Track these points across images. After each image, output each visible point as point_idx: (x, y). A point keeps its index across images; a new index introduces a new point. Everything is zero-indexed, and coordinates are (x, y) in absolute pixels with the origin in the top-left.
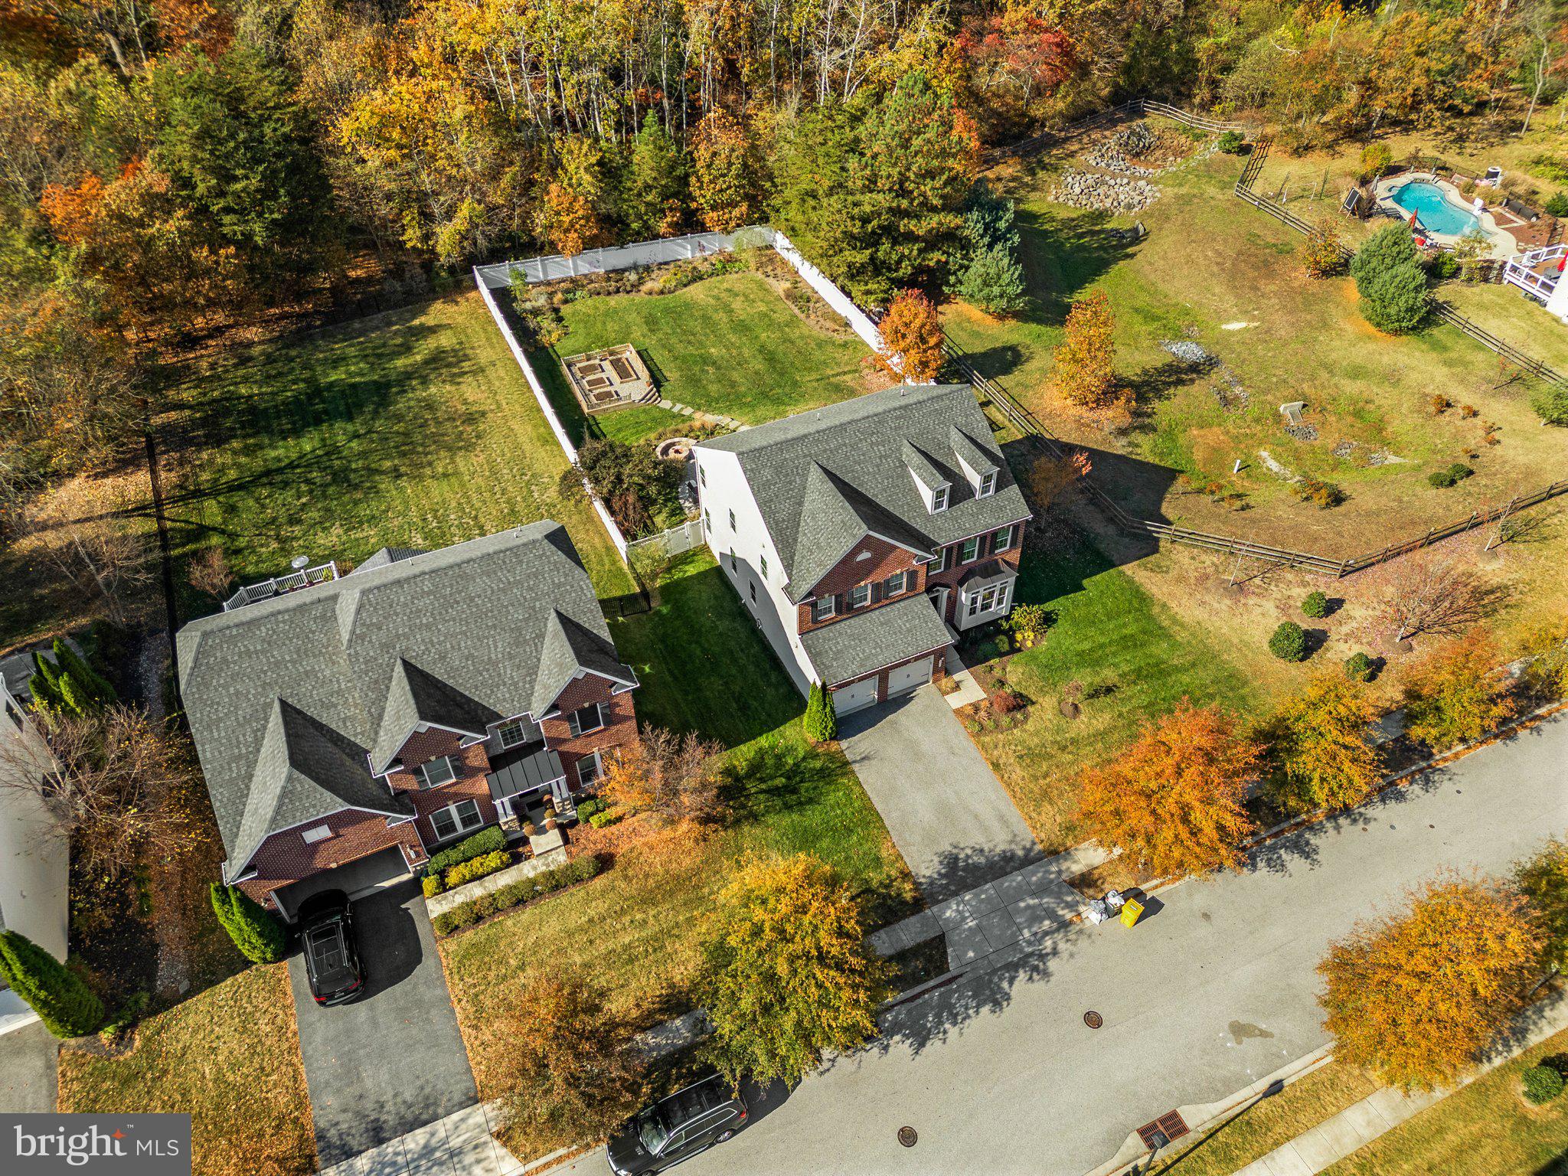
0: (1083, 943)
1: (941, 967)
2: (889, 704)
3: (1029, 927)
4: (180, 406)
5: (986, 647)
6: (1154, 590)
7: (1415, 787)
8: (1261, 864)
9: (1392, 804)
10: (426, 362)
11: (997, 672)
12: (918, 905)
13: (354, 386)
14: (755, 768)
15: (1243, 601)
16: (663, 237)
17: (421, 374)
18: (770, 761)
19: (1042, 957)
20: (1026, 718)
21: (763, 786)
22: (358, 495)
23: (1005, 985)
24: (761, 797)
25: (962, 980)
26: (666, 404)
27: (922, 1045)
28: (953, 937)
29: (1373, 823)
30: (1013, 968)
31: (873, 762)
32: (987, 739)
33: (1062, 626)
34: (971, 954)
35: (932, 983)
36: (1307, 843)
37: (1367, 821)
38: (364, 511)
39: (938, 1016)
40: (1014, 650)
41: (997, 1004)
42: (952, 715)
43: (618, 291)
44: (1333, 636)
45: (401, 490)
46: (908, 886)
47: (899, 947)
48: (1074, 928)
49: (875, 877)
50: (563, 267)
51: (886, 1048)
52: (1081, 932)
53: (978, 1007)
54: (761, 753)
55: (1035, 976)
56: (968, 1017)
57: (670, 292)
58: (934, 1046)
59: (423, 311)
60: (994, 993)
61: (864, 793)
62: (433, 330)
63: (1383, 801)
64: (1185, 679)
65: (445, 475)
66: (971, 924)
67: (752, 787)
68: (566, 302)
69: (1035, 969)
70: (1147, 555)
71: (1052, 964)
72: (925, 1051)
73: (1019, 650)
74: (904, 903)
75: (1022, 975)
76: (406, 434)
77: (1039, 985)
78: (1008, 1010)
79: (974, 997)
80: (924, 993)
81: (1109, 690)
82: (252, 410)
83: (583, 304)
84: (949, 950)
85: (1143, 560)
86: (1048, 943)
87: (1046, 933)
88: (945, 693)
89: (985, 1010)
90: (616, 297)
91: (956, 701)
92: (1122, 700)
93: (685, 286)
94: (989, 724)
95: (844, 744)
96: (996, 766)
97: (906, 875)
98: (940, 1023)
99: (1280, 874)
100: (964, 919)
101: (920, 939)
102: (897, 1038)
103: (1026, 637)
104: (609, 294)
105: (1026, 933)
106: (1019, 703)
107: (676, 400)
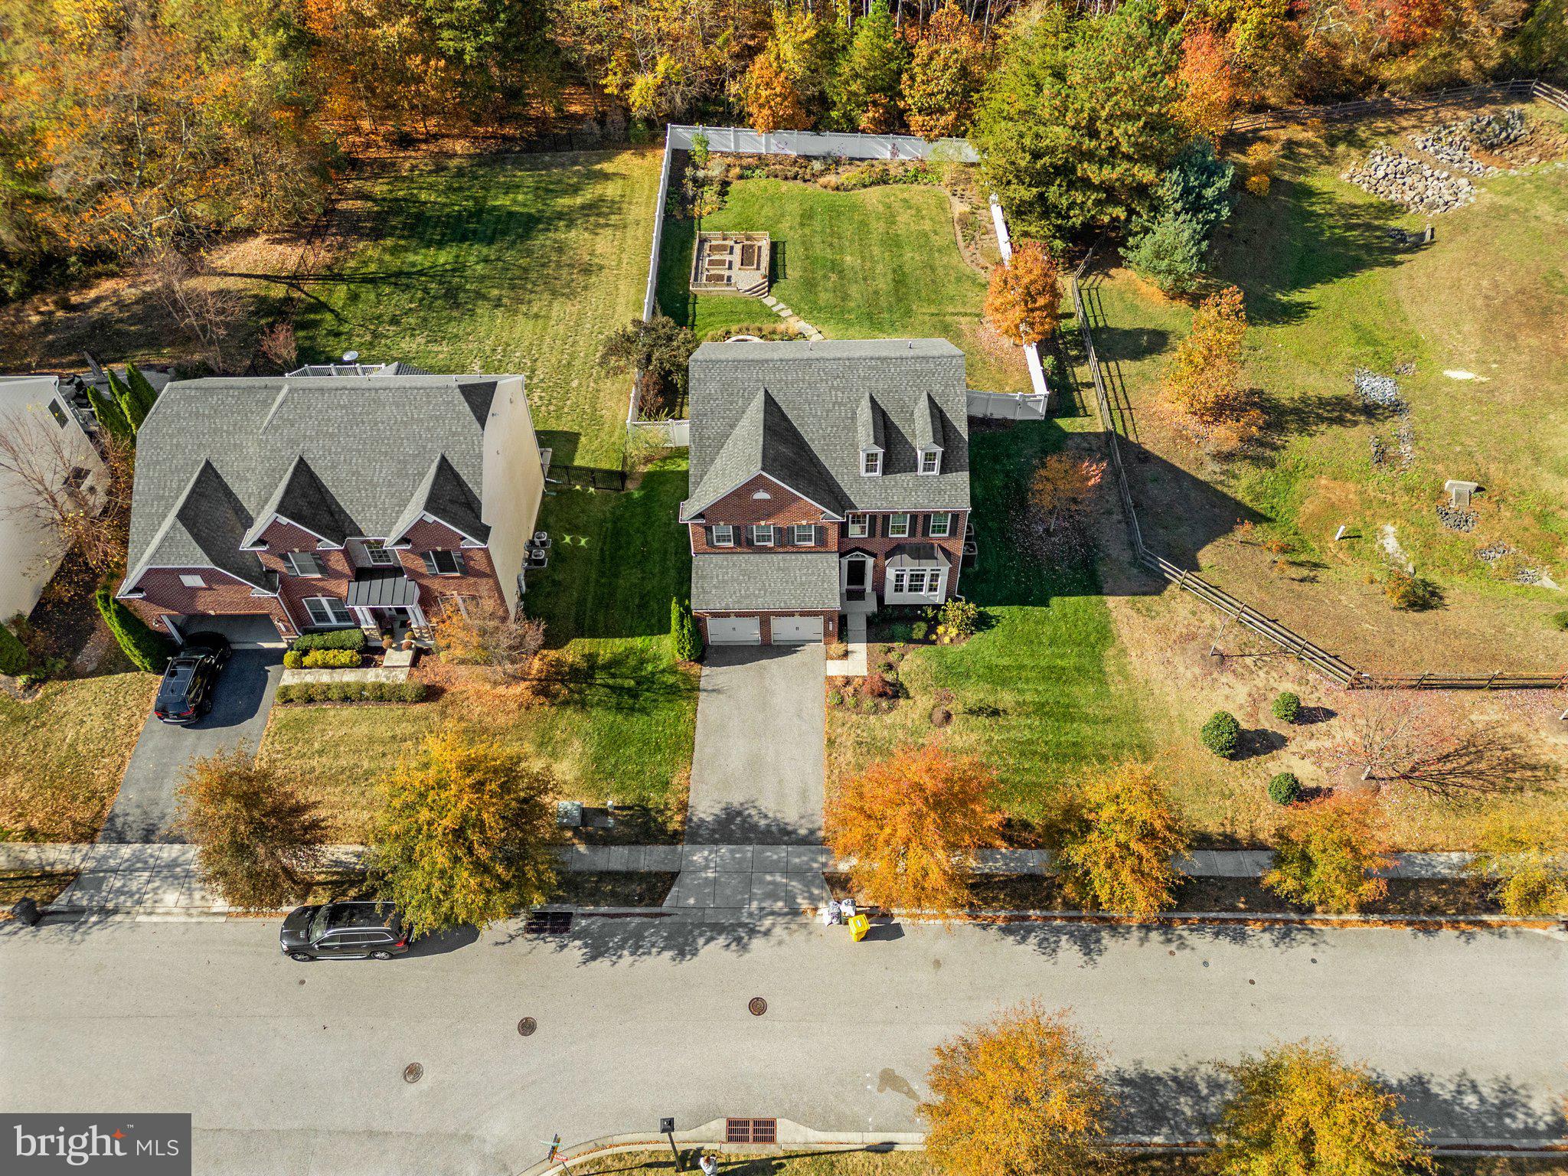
0: (800, 937)
1: (657, 898)
2: (770, 648)
3: (761, 900)
4: (366, 197)
5: (899, 629)
6: (1125, 632)
7: (1267, 936)
8: (1032, 940)
9: (1224, 942)
10: (583, 207)
11: (893, 657)
12: (674, 838)
13: (511, 214)
14: (615, 663)
15: (1215, 675)
16: (863, 131)
17: (569, 218)
18: (632, 662)
19: (752, 932)
20: (890, 709)
21: (611, 682)
22: (455, 314)
23: (701, 941)
24: (602, 690)
25: (667, 919)
26: (770, 301)
27: (594, 958)
28: (686, 879)
29: (1188, 951)
30: (718, 929)
31: (721, 696)
32: (839, 715)
33: (996, 634)
34: (692, 901)
35: (638, 910)
36: (1098, 941)
37: (1182, 946)
38: (452, 328)
39: (625, 941)
40: (926, 641)
41: (682, 954)
42: (821, 679)
43: (795, 178)
44: (1292, 747)
45: (492, 319)
46: (678, 818)
47: (632, 867)
48: (801, 919)
49: (655, 798)
50: (754, 141)
51: (562, 947)
52: (805, 925)
53: (663, 949)
54: (630, 652)
55: (733, 946)
56: (650, 953)
57: (845, 190)
58: (603, 964)
59: (609, 158)
60: (686, 944)
61: (693, 721)
62: (606, 177)
63: (1217, 935)
64: (1087, 730)
65: (537, 316)
66: (710, 875)
67: (600, 678)
68: (741, 177)
69: (739, 940)
70: (1145, 594)
71: (757, 943)
72: (593, 964)
73: (933, 643)
74: (664, 831)
75: (722, 940)
76: (526, 270)
77: (731, 955)
78: (689, 964)
79: (666, 939)
80: (627, 915)
81: (995, 713)
82: (420, 217)
83: (758, 184)
84: (674, 889)
85: (1137, 598)
86: (767, 922)
87: (773, 913)
88: (829, 657)
89: (668, 954)
90: (791, 183)
91: (836, 669)
92: (1001, 727)
93: (865, 186)
94: (850, 701)
95: (706, 671)
96: (831, 742)
97: (684, 807)
98: (622, 948)
99: (1045, 957)
100: (707, 867)
101: (654, 868)
102: (578, 943)
103: (948, 632)
104: (786, 178)
105: (755, 905)
106: (892, 692)
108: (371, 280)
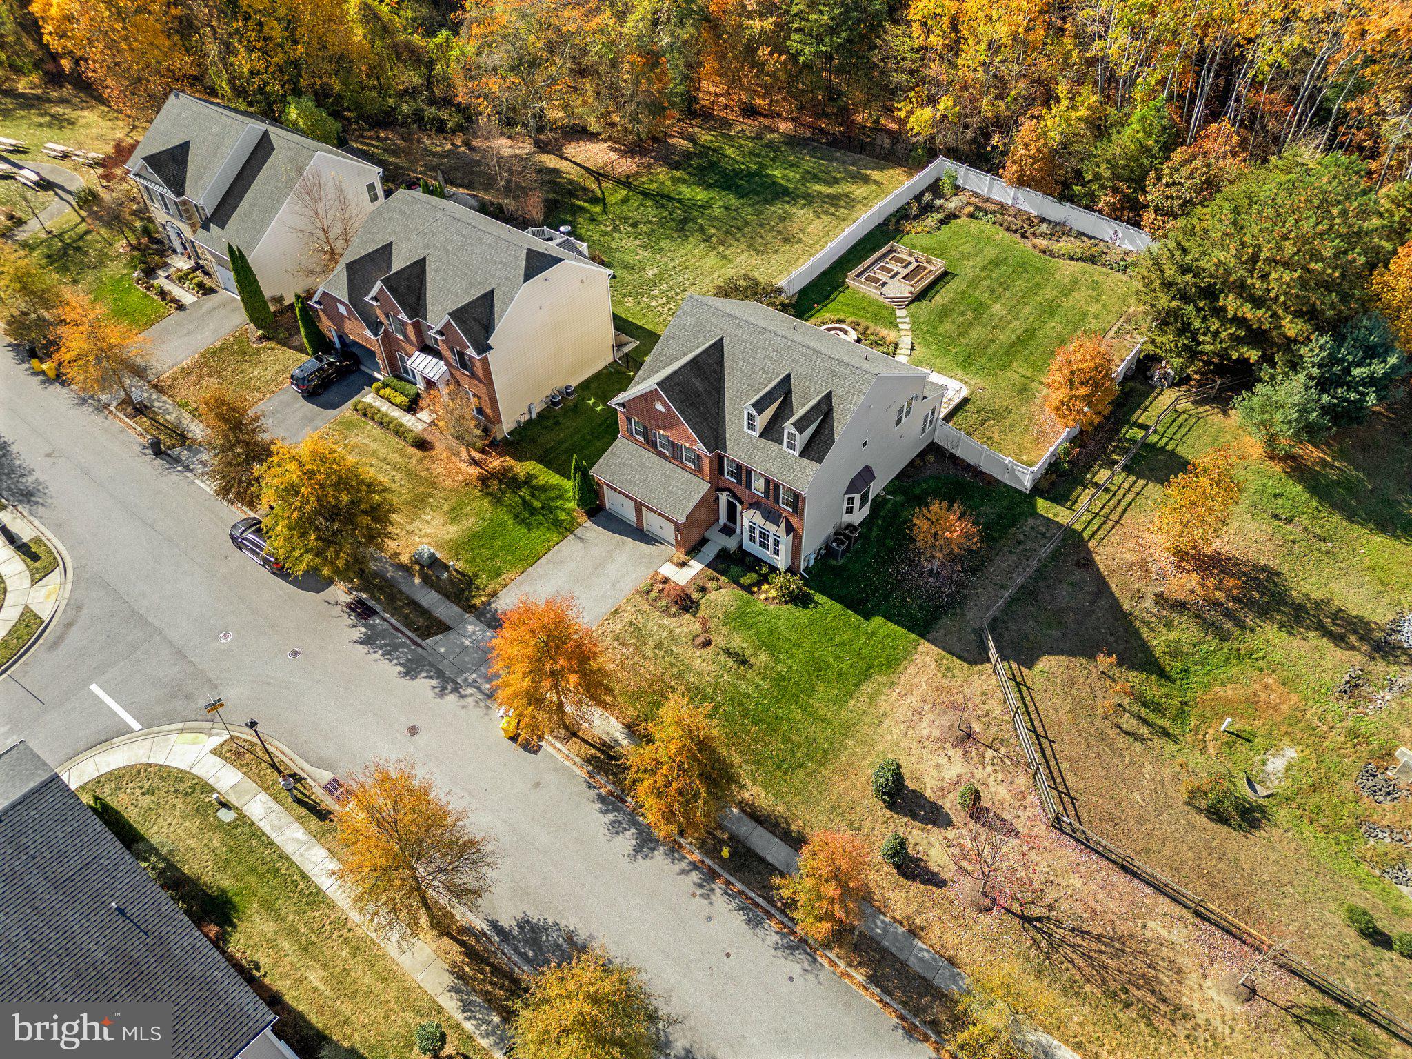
0: (480, 711)
1: (426, 633)
2: (641, 534)
3: (480, 677)
4: (692, 139)
5: (736, 570)
6: (911, 671)
7: (777, 938)
9: (740, 918)
10: (828, 196)
11: (712, 585)
12: (470, 609)
13: (775, 183)
14: (544, 489)
15: (948, 745)
17: (809, 199)
18: (553, 494)
19: (456, 690)
20: (675, 615)
21: (528, 498)
22: (675, 235)
23: (424, 674)
24: (517, 499)
25: (419, 650)
26: (901, 312)
27: (361, 643)
28: (452, 636)
29: (706, 902)
30: (440, 675)
31: (580, 544)
32: (638, 598)
33: (804, 615)
34: (442, 650)
35: (410, 634)
36: (653, 849)
37: (706, 896)
38: (663, 244)
39: (386, 645)
40: (748, 589)
41: (406, 674)
42: (651, 571)
43: (1015, 231)
44: (950, 833)
45: (695, 247)
46: (484, 599)
47: (432, 609)
48: (489, 702)
49: (483, 579)
51: (354, 626)
52: (488, 708)
53: (400, 664)
54: (557, 487)
55: (437, 690)
56: (391, 661)
58: (363, 649)
59: (881, 168)
60: (414, 670)
61: (549, 549)
62: (866, 180)
63: (740, 909)
64: (798, 715)
65: (725, 257)
66: (467, 642)
67: (525, 492)
68: (971, 216)
69: (443, 688)
70: (959, 657)
71: (452, 698)
72: (358, 646)
73: (752, 593)
74: (468, 600)
75: (434, 682)
76: (747, 223)
77: (431, 694)
78: (406, 683)
79: (408, 660)
80: (402, 633)
81: (744, 662)
82: (713, 166)
84: (440, 636)
85: (949, 656)
86: (470, 691)
87: (478, 688)
88: (670, 560)
89: (400, 669)
90: (1008, 235)
91: (668, 570)
92: (737, 673)
93: (1071, 258)
94: (653, 594)
95: (589, 524)
96: (616, 612)
97: (494, 595)
98: (381, 648)
100: (470, 637)
101: (442, 618)
102: (363, 630)
103: (769, 591)
104: (1008, 229)
105: (474, 676)
106: (686, 604)
107: (913, 316)
108: (645, 194)
